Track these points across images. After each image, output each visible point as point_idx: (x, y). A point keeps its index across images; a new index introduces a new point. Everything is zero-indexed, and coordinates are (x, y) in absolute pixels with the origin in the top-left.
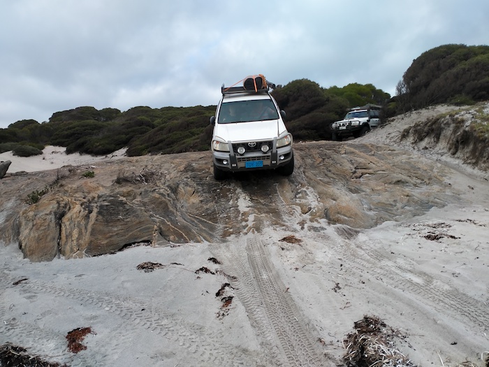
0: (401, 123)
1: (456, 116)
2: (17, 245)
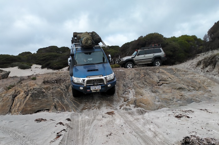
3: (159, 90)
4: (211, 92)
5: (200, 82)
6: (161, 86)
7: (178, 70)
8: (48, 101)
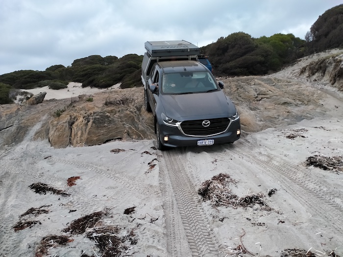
1: (337, 58)
2: (48, 140)
3: (259, 107)
4: (324, 106)
5: (308, 94)
6: (260, 102)
7: (278, 80)
8: (117, 128)
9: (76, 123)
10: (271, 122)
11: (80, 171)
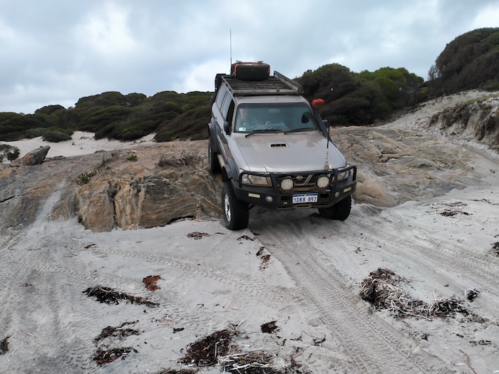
0: (432, 108)
1: (484, 102)
2: (76, 219)
3: (388, 171)
4: (475, 170)
5: (450, 153)
6: (387, 163)
7: (405, 133)
8: (183, 201)
9: (120, 194)
10: (408, 193)
11: (156, 267)
